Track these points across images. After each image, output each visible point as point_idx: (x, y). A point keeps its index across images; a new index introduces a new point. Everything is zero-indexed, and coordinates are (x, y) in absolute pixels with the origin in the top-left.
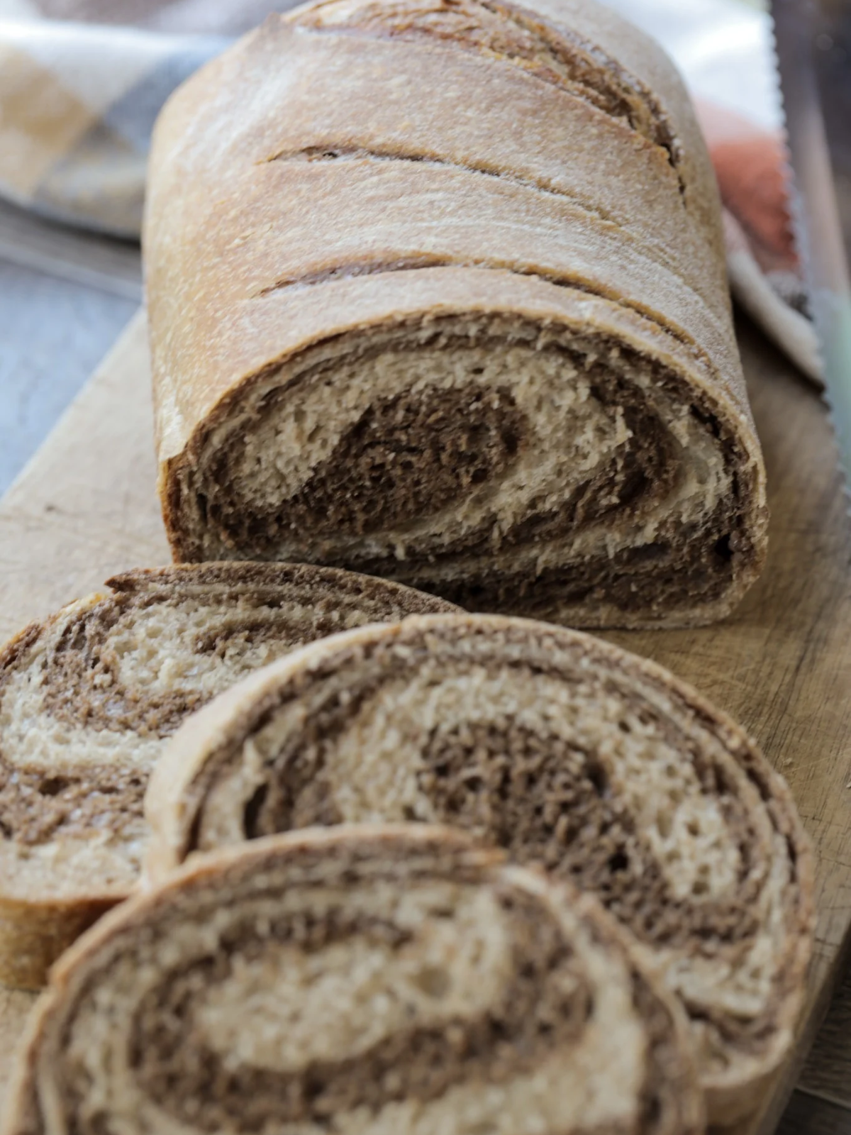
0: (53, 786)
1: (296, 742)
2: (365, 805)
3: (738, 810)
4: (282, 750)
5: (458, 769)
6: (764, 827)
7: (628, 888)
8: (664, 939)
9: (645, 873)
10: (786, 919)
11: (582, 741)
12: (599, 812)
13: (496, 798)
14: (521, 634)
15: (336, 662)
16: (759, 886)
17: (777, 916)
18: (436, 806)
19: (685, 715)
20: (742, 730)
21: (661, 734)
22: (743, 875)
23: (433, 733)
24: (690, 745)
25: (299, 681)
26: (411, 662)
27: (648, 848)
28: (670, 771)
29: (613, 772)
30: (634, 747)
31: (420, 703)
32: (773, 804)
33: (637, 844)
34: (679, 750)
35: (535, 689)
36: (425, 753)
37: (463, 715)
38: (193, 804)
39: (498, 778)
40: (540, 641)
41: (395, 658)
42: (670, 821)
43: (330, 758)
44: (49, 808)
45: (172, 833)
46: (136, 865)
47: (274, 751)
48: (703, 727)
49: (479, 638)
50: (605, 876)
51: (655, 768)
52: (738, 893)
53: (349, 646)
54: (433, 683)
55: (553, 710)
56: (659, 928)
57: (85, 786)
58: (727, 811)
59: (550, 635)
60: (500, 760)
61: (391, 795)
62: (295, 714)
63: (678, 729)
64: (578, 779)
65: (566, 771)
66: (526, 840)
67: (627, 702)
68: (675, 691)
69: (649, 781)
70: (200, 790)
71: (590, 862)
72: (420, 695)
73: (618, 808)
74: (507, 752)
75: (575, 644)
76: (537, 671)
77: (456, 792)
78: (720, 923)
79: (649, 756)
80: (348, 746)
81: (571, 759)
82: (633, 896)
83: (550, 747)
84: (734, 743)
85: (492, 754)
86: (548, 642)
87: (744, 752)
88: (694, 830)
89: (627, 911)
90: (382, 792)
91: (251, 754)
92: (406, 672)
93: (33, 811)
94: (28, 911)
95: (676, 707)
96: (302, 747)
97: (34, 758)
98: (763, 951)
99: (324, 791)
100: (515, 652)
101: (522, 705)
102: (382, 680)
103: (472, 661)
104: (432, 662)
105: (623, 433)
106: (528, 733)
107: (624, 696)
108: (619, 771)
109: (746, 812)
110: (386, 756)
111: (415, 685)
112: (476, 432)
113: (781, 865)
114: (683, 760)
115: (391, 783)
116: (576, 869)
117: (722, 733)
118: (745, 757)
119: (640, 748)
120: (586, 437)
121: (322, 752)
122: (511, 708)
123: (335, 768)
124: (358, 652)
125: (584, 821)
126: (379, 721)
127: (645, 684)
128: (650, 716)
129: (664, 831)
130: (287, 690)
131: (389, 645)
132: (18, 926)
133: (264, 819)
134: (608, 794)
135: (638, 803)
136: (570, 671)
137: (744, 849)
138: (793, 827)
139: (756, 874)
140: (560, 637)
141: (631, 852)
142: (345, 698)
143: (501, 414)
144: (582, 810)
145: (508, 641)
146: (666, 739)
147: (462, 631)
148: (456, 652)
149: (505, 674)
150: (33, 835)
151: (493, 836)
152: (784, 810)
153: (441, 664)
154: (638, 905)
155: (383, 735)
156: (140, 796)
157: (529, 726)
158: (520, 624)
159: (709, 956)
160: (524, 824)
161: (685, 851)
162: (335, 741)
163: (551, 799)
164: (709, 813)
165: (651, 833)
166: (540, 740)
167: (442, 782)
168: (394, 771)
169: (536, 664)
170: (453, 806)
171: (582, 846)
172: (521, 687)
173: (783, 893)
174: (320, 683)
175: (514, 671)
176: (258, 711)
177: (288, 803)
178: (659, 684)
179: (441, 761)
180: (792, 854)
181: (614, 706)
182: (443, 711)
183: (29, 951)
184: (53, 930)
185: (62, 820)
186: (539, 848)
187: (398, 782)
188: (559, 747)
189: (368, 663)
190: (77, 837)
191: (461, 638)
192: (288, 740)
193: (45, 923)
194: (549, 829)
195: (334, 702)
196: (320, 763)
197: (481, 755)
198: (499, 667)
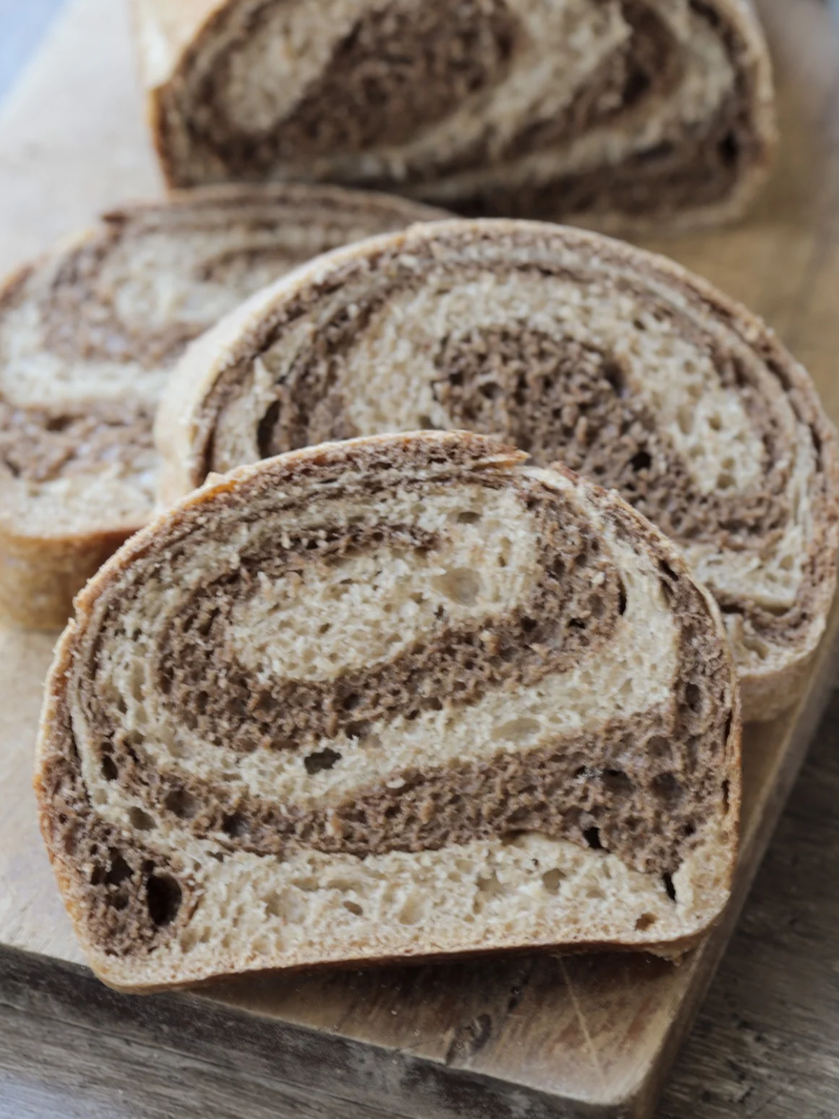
0: (58, 424)
1: (306, 358)
2: (380, 418)
3: (760, 402)
4: (292, 367)
5: (473, 375)
6: (787, 418)
7: (651, 486)
8: (692, 534)
9: (668, 470)
10: (813, 507)
11: (597, 341)
12: (619, 411)
13: (512, 403)
14: (527, 238)
15: (342, 276)
16: (785, 478)
17: (805, 504)
18: (452, 415)
19: (699, 309)
20: (758, 321)
21: (677, 330)
22: (768, 466)
23: (445, 341)
24: (707, 339)
25: (305, 297)
26: (418, 271)
27: (670, 445)
28: (689, 367)
29: (630, 370)
30: (649, 344)
31: (429, 312)
32: (796, 394)
33: (658, 442)
34: (697, 345)
35: (546, 292)
36: (438, 363)
37: (473, 322)
38: (205, 426)
39: (514, 382)
40: (547, 242)
41: (401, 268)
42: (692, 417)
43: (341, 373)
44: (55, 446)
45: (186, 457)
46: (150, 496)
47: (284, 369)
48: (720, 320)
49: (486, 244)
50: (629, 475)
51: (673, 364)
52: (763, 485)
53: (354, 259)
54: (442, 292)
55: (565, 312)
56: (687, 523)
57: (91, 421)
58: (748, 404)
59: (558, 236)
60: (515, 365)
61: (407, 405)
62: (303, 330)
63: (693, 324)
64: (595, 380)
65: (583, 372)
66: (546, 445)
67: (640, 299)
68: (689, 287)
69: (667, 378)
70: (212, 413)
71: (612, 462)
72: (429, 305)
73: (638, 407)
74: (521, 357)
75: (584, 244)
76: (547, 273)
77: (473, 398)
78: (749, 515)
79: (666, 352)
80: (358, 360)
81: (586, 360)
82: (659, 493)
83: (565, 349)
84: (752, 335)
85: (505, 359)
86: (556, 244)
87: (762, 343)
88: (716, 425)
89: (653, 510)
90: (397, 404)
91: (260, 372)
92: (414, 282)
93: (40, 449)
94: (43, 548)
95: (691, 302)
96: (313, 363)
97: (36, 397)
98: (793, 540)
99: (338, 406)
100: (523, 256)
101: (534, 308)
102: (389, 292)
103: (480, 267)
104: (440, 271)
105: (620, 30)
106: (542, 336)
107: (637, 294)
108: (636, 371)
109: (768, 403)
110: (399, 367)
111: (424, 295)
112: (469, 38)
113: (806, 453)
114: (701, 355)
115: (405, 394)
116: (599, 470)
117: (739, 326)
118: (764, 349)
119: (656, 345)
120: (583, 37)
121: (333, 366)
122: (523, 312)
123: (347, 383)
124: (364, 264)
125: (604, 422)
126: (389, 332)
127: (658, 280)
128: (664, 313)
129: (685, 428)
130: (293, 306)
131: (395, 256)
132: (33, 565)
133: (279, 437)
134: (626, 393)
135: (658, 400)
136: (581, 271)
137: (767, 440)
138: (816, 415)
139: (781, 465)
140: (569, 239)
141: (653, 450)
142: (353, 310)
143: (493, 19)
144: (601, 410)
145: (516, 245)
146: (682, 336)
147: (468, 237)
148: (463, 259)
149: (514, 278)
150: (42, 472)
151: (512, 440)
152: (806, 399)
153: (448, 271)
154: (663, 502)
155: (394, 346)
156: (149, 428)
157: (542, 329)
158: (527, 227)
159: (738, 549)
160: (543, 428)
161: (708, 445)
162: (345, 355)
163: (568, 401)
164: (730, 406)
165: (673, 430)
166: (555, 343)
167: (457, 390)
168: (408, 383)
169: (546, 267)
170: (470, 414)
171: (603, 446)
172: (531, 290)
173: (810, 482)
174: (326, 298)
175: (523, 275)
176: (266, 328)
177: (302, 420)
178: (671, 280)
179: (454, 370)
180: (817, 443)
181: (627, 304)
182: (453, 318)
183: (46, 590)
184: (69, 567)
185: (71, 456)
186: (560, 450)
187: (413, 394)
188: (574, 348)
189: (375, 275)
190: (88, 471)
191: (467, 244)
192: (298, 357)
193: (60, 560)
194: (568, 432)
195: (342, 315)
196: (332, 378)
197: (495, 360)
198: (508, 271)
